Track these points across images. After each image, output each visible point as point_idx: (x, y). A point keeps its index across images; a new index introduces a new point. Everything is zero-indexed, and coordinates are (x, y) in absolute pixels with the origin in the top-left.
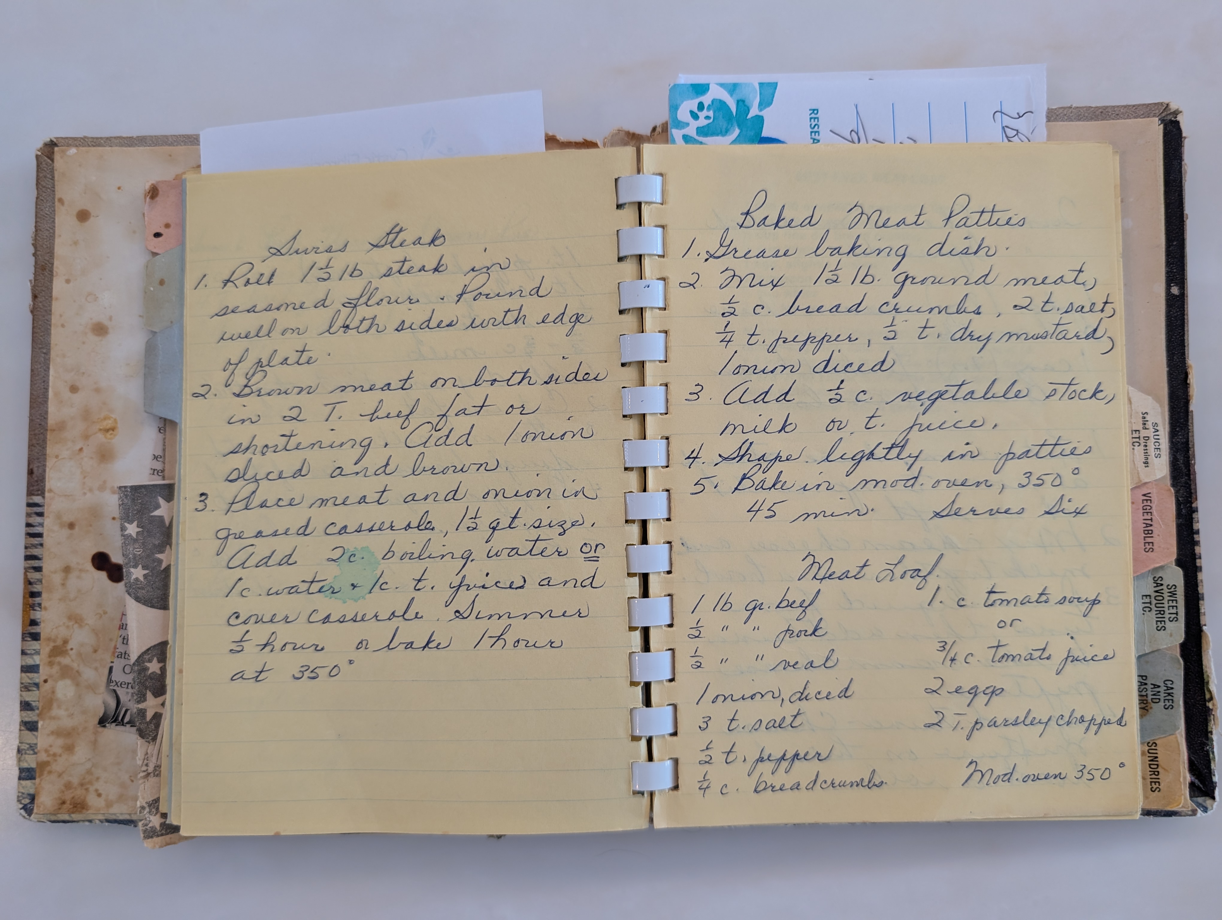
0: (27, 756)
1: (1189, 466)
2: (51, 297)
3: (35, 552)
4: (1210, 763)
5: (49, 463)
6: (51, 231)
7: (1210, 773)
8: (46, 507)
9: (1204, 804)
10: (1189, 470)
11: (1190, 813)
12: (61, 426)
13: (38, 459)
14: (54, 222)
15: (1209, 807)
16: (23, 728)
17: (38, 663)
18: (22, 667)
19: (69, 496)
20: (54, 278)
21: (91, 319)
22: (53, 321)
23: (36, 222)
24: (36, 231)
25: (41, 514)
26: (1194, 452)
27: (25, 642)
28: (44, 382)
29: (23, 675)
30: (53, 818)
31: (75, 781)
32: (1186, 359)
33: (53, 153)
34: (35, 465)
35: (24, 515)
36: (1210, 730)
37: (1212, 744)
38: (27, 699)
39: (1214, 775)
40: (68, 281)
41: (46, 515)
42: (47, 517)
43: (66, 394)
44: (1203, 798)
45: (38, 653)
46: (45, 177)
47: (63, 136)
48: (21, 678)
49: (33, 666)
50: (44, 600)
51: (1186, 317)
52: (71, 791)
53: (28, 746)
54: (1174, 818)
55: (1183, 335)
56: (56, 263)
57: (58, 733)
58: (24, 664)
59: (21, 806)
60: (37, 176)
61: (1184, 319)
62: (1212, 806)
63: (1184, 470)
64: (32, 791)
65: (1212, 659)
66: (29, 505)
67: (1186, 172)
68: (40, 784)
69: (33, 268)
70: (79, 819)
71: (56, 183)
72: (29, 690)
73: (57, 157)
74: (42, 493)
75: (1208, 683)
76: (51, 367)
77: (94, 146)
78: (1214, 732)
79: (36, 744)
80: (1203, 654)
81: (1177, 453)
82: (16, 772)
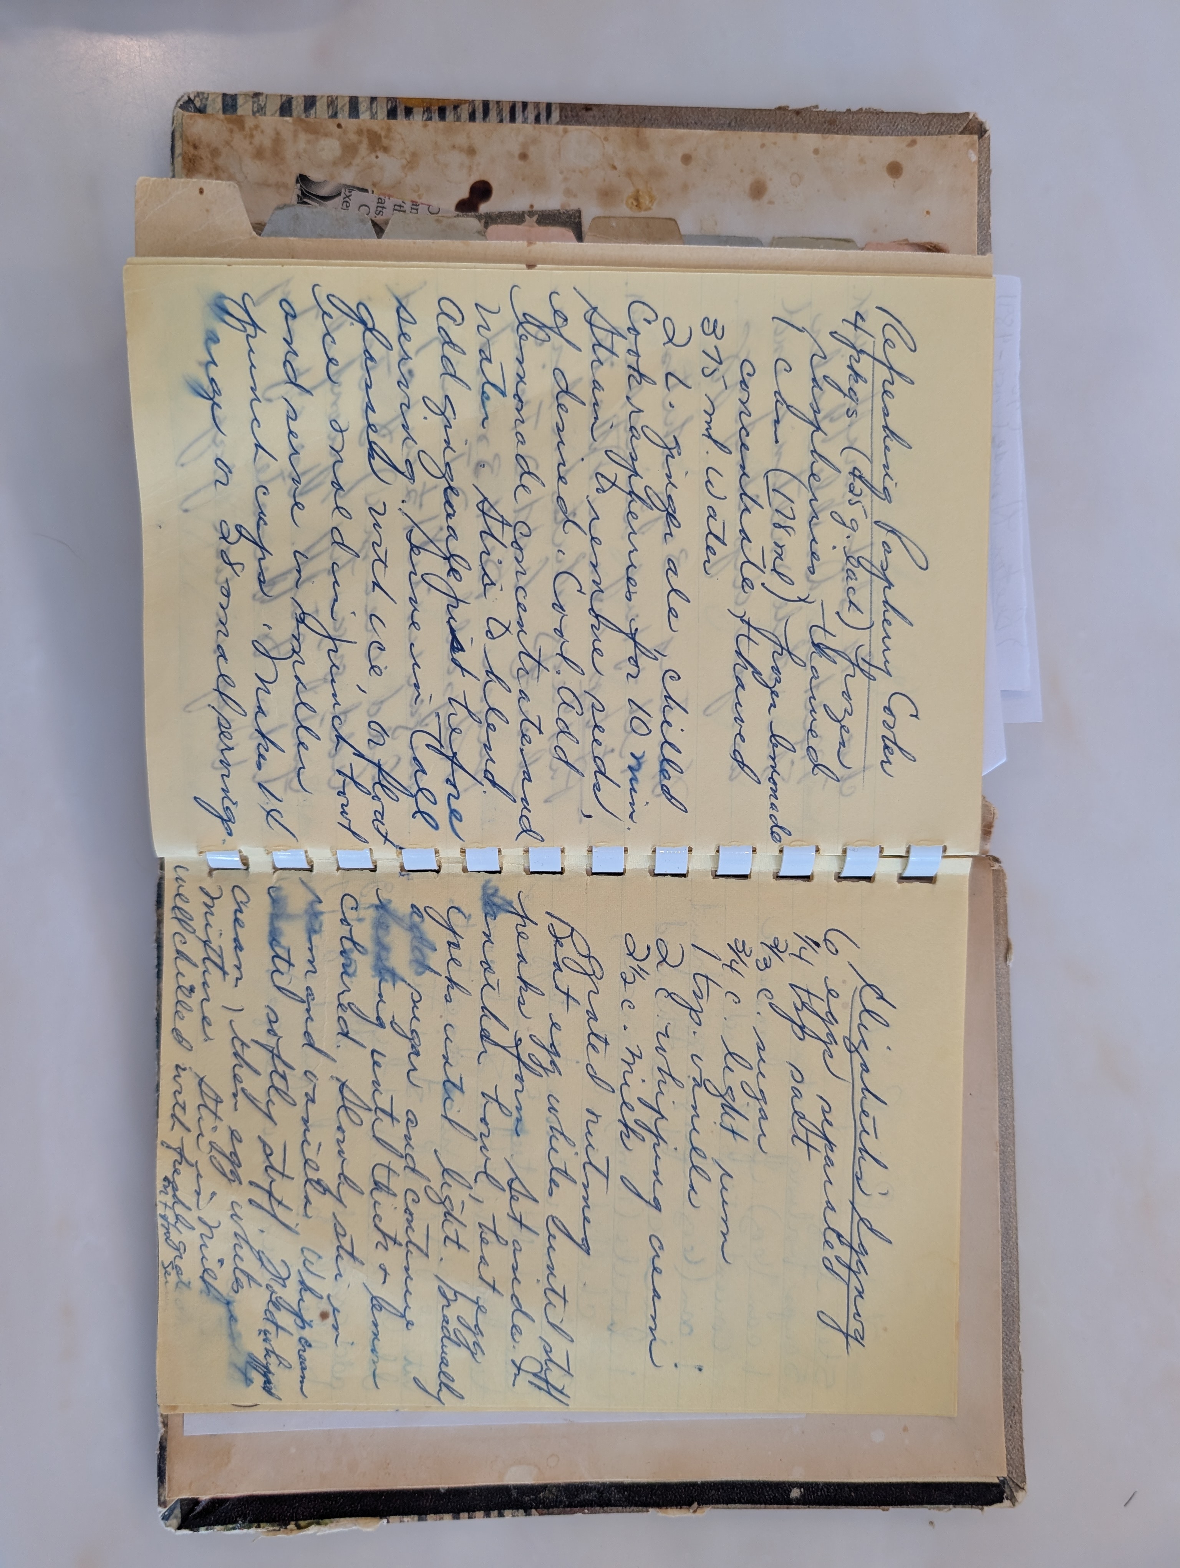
0: (251, 103)
1: (581, 1507)
2: (798, 132)
3: (493, 113)
4: (222, 1525)
5: (598, 130)
6: (877, 131)
7: (210, 1524)
8: (546, 126)
9: (172, 1516)
10: (576, 1507)
11: (162, 1499)
12: (643, 145)
13: (604, 116)
14: (888, 134)
15: (168, 1523)
16: (284, 99)
17: (362, 117)
18: (357, 98)
19: (559, 153)
20: (820, 135)
21: (771, 179)
22: (768, 134)
23: (887, 113)
24: (877, 114)
25: (537, 120)
26: (599, 1513)
27: (385, 101)
28: (696, 123)
29: (347, 99)
30: (177, 135)
31: (220, 161)
32: (711, 1506)
33: (971, 133)
34: (596, 113)
35: (537, 100)
36: (262, 1525)
37: (244, 1528)
38: (318, 104)
39: (207, 1529)
40: (816, 151)
41: (537, 126)
42: (535, 128)
43: (680, 151)
44: (180, 1515)
45: (373, 116)
46: (942, 124)
47: (991, 146)
48: (343, 97)
49: (358, 111)
50: (436, 124)
51: (763, 1506)
52: (209, 156)
53: (263, 104)
54: (157, 1479)
55: (740, 1502)
56: (838, 137)
57: (277, 140)
58: (360, 100)
59: (192, 97)
60: (944, 114)
61: (761, 1504)
62: (170, 1526)
63: (577, 1500)
64: (209, 110)
65: (346, 1530)
66: (549, 106)
67: (940, 1509)
68: (218, 119)
69: (832, 110)
70: (176, 166)
71: (935, 137)
72: (328, 107)
73: (966, 138)
74: (563, 121)
75: (318, 1524)
76: (713, 132)
77: (979, 182)
78: (259, 1530)
79: (265, 114)
80: (353, 1519)
81: (598, 1492)
82: (231, 91)
